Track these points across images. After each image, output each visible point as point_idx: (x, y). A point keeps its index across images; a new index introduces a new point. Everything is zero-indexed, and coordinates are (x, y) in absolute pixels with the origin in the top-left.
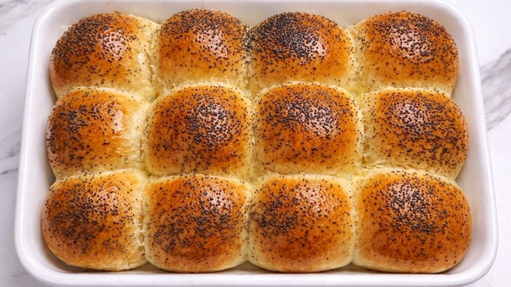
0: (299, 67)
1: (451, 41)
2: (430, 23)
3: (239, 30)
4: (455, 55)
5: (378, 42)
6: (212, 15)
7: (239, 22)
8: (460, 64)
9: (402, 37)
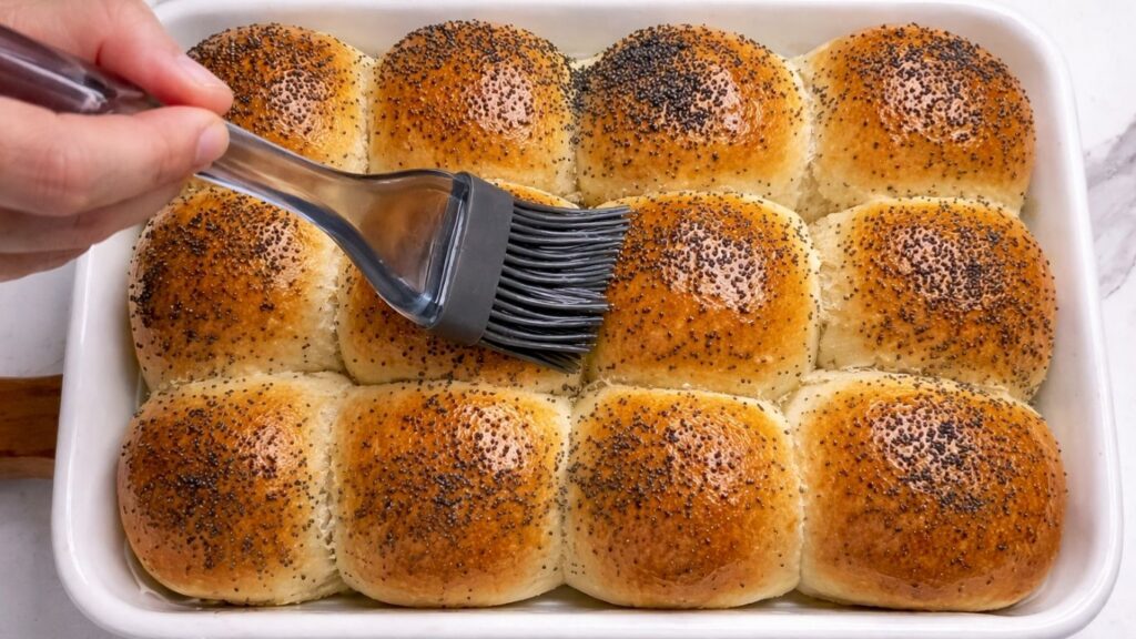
0: (683, 152)
1: (1020, 94)
2: (972, 49)
3: (554, 65)
4: (1026, 124)
5: (855, 98)
6: (492, 31)
7: (552, 48)
8: (1038, 144)
9: (909, 85)
